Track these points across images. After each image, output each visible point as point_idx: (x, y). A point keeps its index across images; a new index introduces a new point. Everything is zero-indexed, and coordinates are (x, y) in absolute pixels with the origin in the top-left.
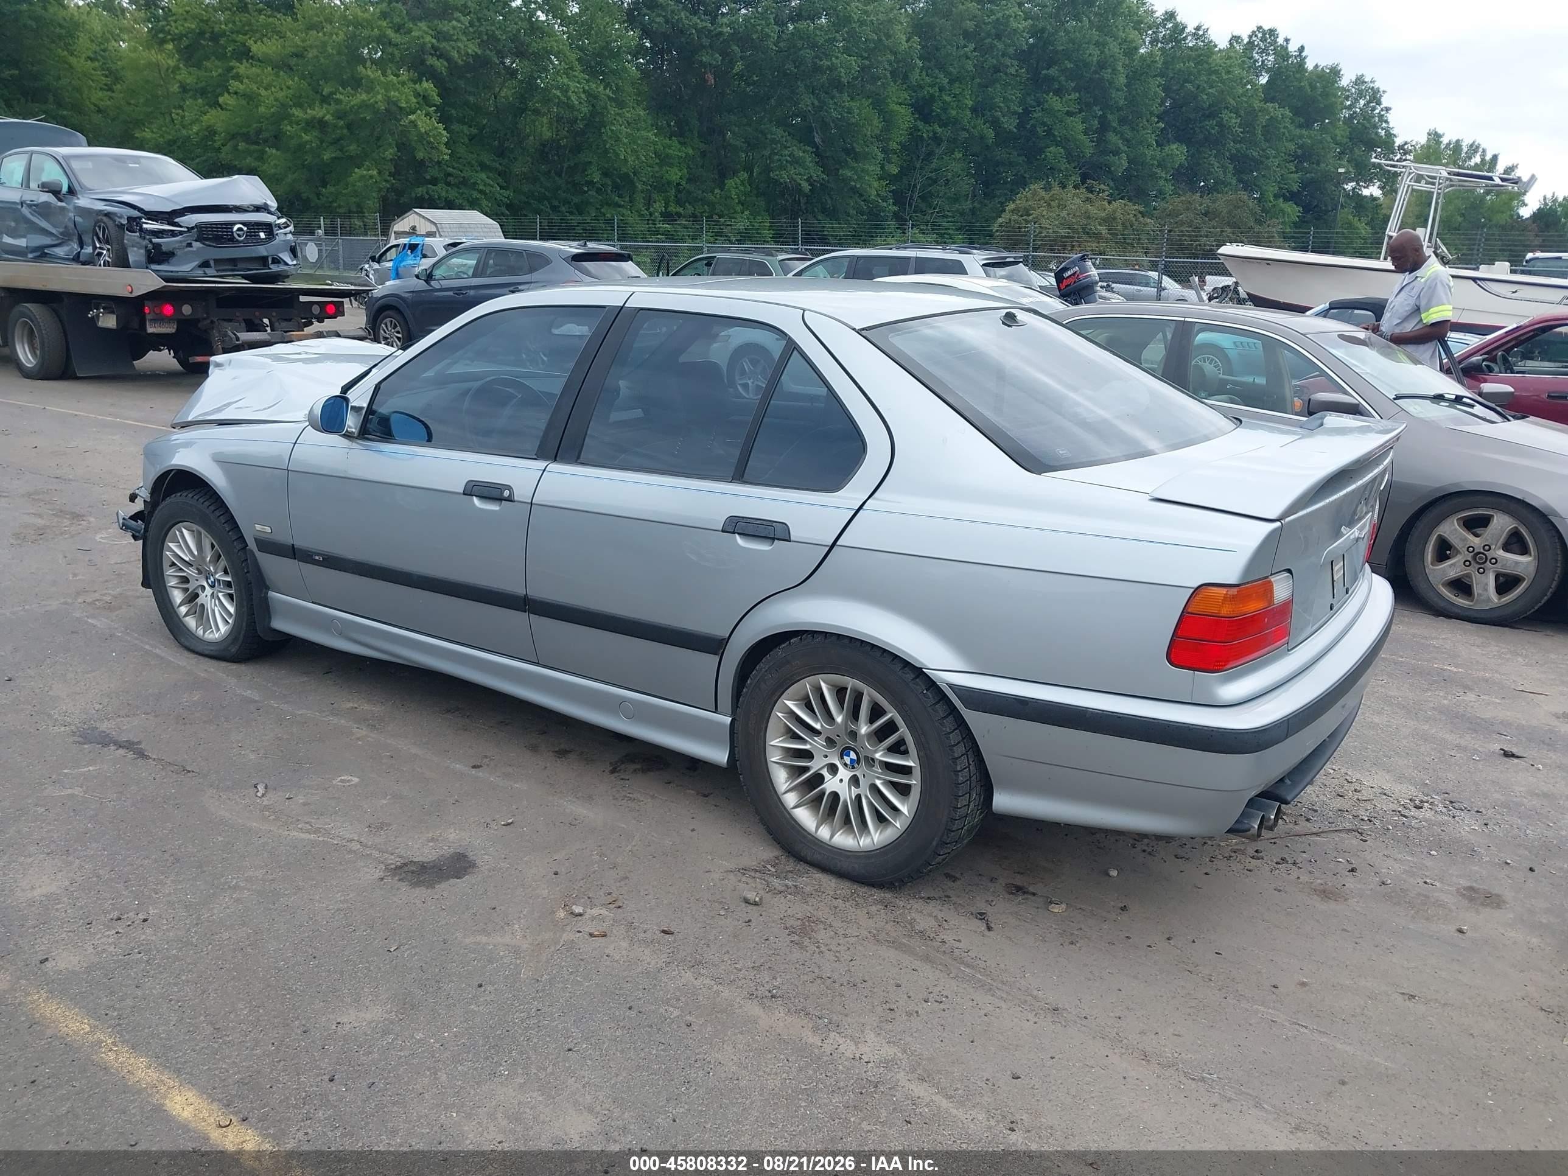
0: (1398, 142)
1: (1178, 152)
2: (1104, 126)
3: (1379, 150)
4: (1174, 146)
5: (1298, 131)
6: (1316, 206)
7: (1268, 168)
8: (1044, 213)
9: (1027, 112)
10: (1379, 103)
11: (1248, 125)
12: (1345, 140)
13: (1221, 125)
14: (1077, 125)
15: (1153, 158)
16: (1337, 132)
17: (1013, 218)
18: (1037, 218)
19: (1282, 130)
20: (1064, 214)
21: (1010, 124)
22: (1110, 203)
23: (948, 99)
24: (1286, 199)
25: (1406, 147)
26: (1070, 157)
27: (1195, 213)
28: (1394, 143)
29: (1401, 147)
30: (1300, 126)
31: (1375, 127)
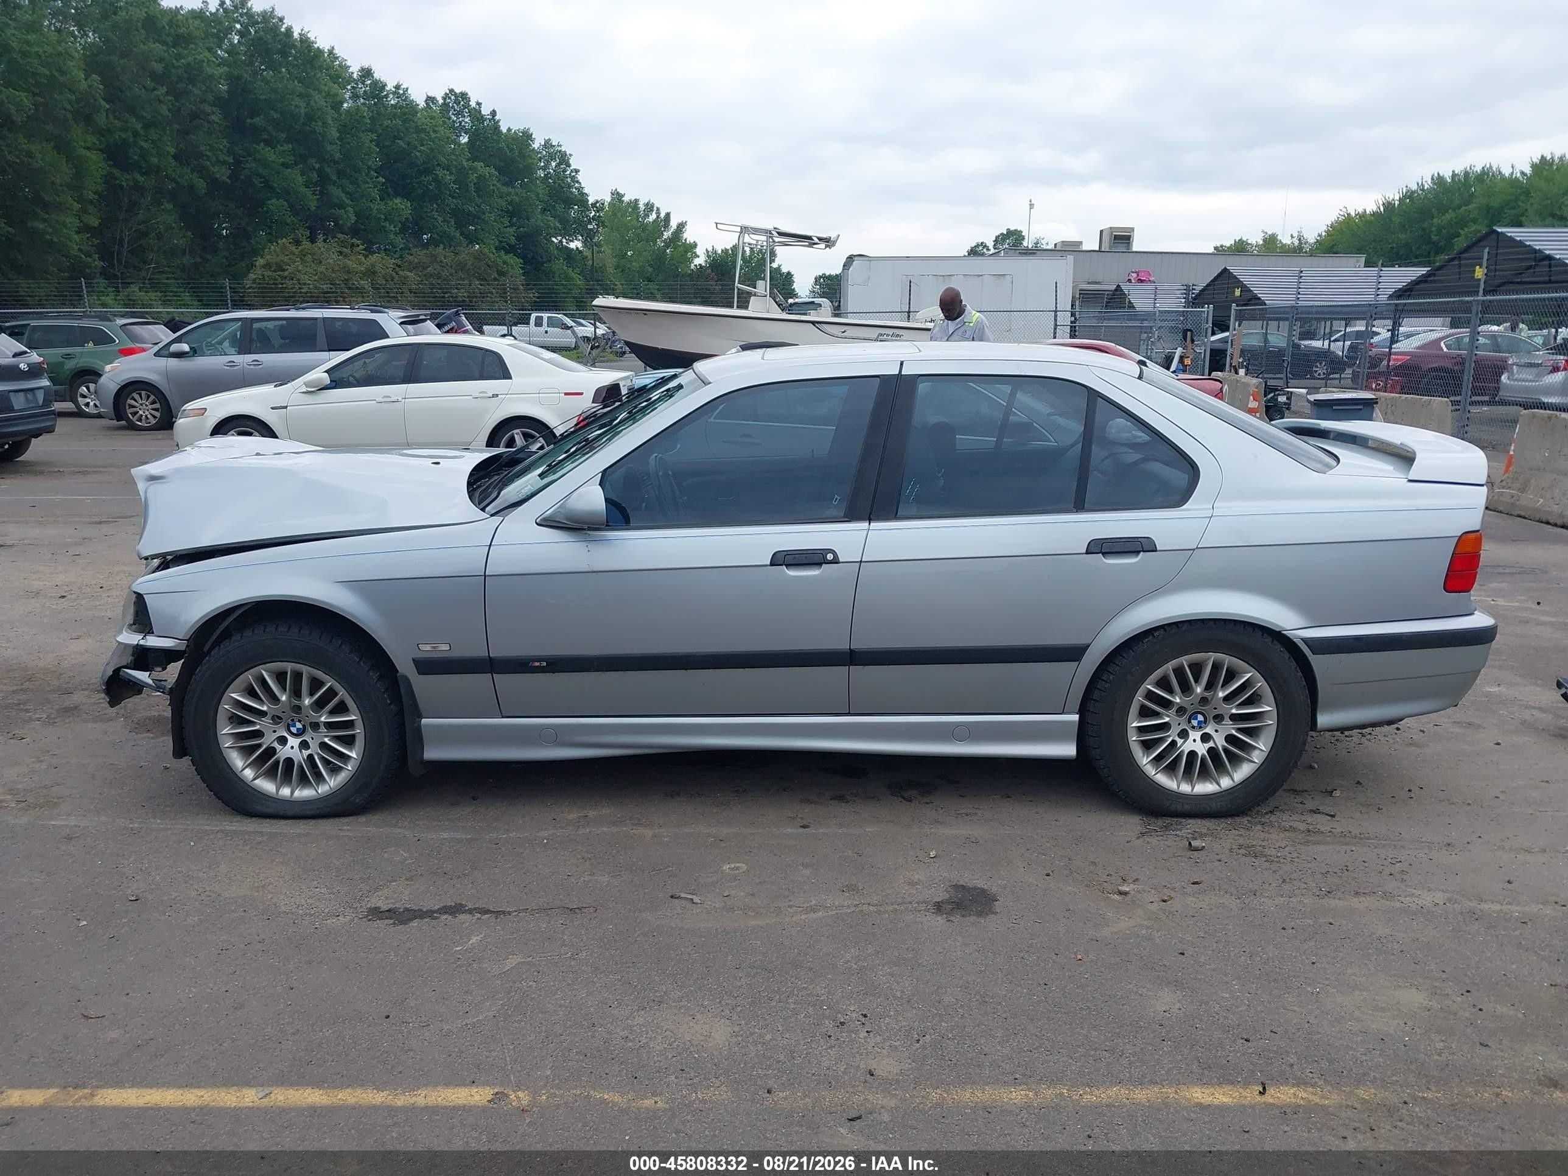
0: (591, 200)
1: (402, 206)
2: (323, 180)
3: (576, 207)
4: (398, 201)
5: (505, 189)
6: (533, 258)
7: (485, 222)
8: (300, 268)
9: (238, 162)
10: (569, 166)
11: (461, 182)
12: (546, 198)
13: (436, 180)
14: (296, 178)
15: (379, 211)
16: (539, 191)
17: (265, 273)
18: (293, 273)
19: (492, 187)
20: (322, 268)
21: (222, 174)
22: (366, 257)
23: (145, 145)
24: (507, 252)
25: (598, 205)
26: (294, 210)
27: (441, 266)
28: (588, 201)
29: (594, 205)
30: (506, 184)
31: (570, 187)
